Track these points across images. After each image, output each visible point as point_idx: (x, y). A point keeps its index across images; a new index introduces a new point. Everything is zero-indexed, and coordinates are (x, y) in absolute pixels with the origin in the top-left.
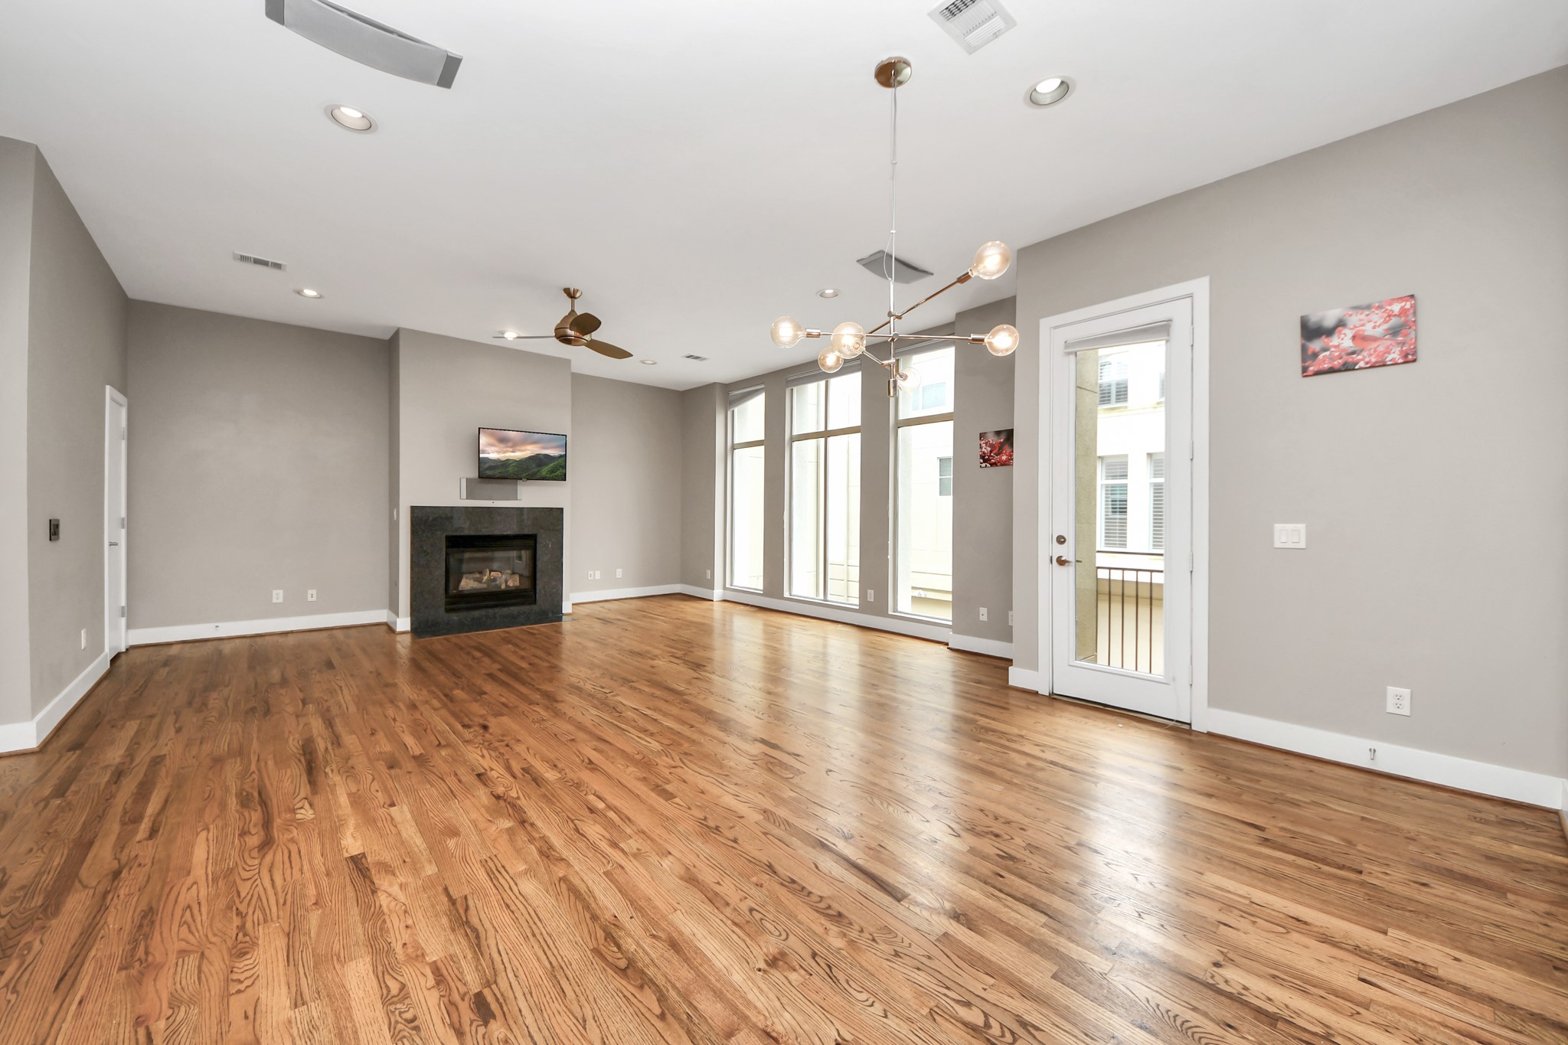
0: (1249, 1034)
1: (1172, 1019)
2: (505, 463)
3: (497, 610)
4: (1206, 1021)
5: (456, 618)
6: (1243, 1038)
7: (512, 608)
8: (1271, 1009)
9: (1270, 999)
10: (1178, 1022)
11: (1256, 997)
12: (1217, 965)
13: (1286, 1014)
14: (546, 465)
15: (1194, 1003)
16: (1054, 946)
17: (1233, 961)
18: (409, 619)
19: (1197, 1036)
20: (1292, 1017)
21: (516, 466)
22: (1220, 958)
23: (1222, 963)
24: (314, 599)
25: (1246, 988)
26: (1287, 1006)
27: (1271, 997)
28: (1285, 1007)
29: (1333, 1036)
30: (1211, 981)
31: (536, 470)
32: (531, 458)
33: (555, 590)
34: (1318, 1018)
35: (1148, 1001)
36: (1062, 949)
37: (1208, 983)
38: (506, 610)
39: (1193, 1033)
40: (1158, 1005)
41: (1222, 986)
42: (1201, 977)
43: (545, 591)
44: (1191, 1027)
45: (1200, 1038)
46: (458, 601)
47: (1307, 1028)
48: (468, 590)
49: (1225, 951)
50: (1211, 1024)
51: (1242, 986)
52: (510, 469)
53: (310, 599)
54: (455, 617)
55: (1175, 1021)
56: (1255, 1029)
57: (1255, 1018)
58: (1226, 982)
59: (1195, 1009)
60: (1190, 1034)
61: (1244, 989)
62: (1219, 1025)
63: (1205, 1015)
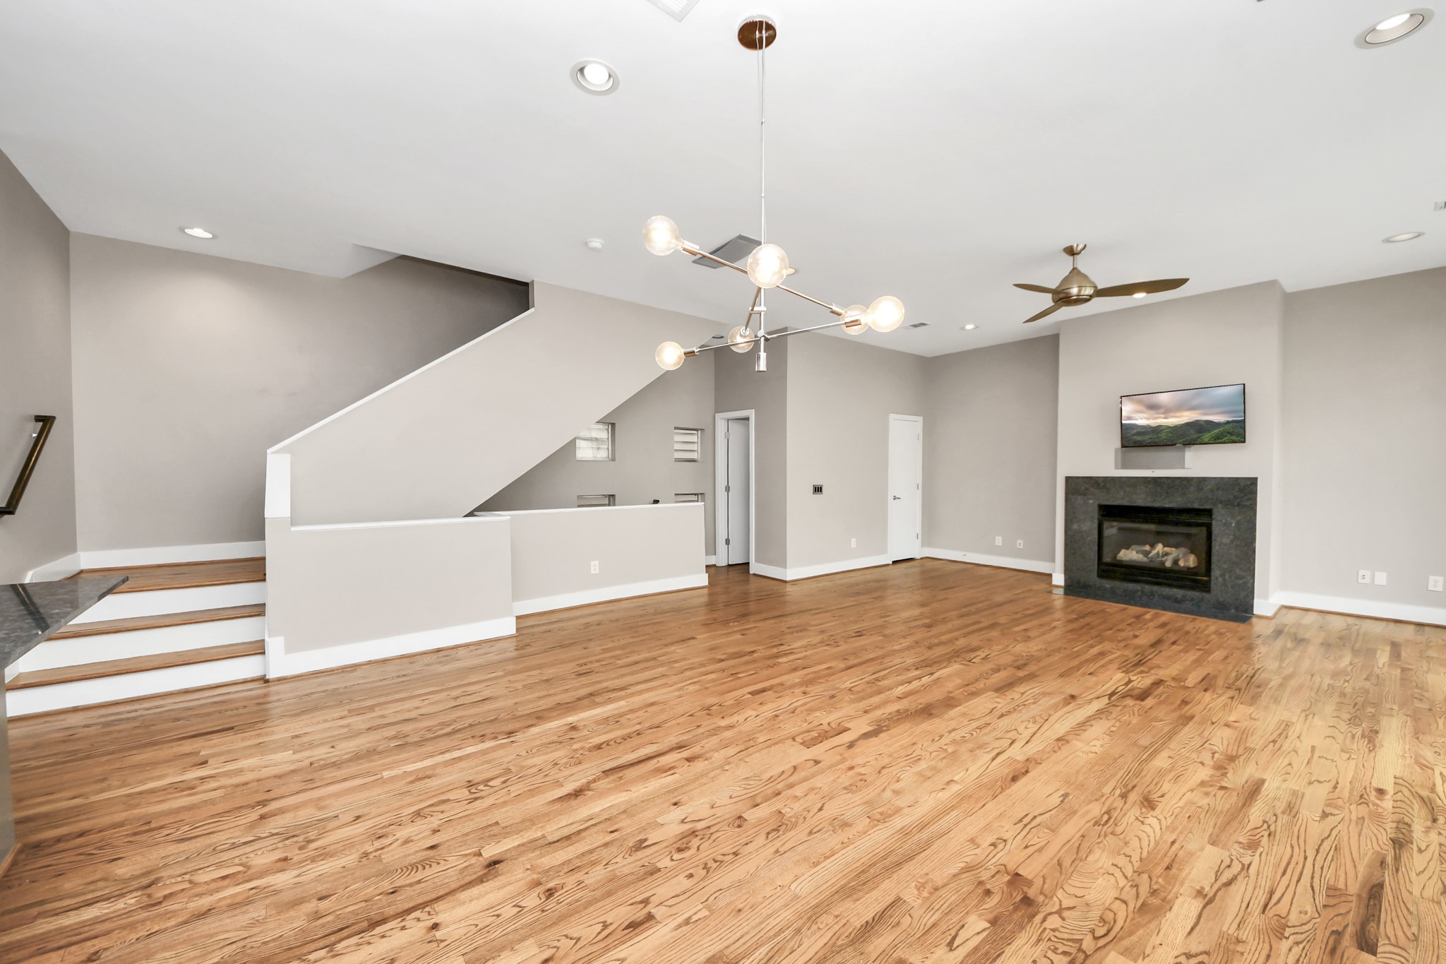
0: (380, 900)
1: (424, 865)
2: (1157, 430)
3: (1155, 588)
4: (408, 882)
5: (1108, 586)
6: (381, 894)
7: (1175, 590)
8: (379, 930)
9: (383, 937)
10: (419, 866)
11: (392, 929)
12: (435, 926)
13: (367, 936)
14: (1209, 431)
15: (422, 885)
16: (522, 833)
17: (429, 942)
18: (1063, 576)
19: (405, 870)
20: (362, 938)
21: (1170, 432)
22: (439, 934)
23: (434, 932)
24: (1021, 547)
25: (403, 928)
26: (369, 943)
27: (384, 939)
28: (370, 941)
29: (328, 952)
30: (427, 909)
31: (1196, 436)
32: (1188, 424)
33: (1241, 582)
34: (343, 956)
35: (445, 860)
36: (516, 836)
37: (428, 906)
38: (1167, 591)
39: (408, 869)
40: (438, 864)
41: (417, 914)
42: (435, 905)
43: (1224, 580)
44: (412, 871)
45: (402, 871)
46: (1113, 570)
47: (348, 940)
48: (1125, 561)
49: (443, 945)
50: (403, 883)
51: (406, 927)
52: (1163, 436)
53: (1018, 547)
54: (1107, 584)
55: (422, 865)
56: (379, 906)
57: (382, 913)
58: (418, 920)
59: (419, 882)
60: (409, 867)
61: (404, 926)
62: (399, 887)
63: (411, 885)
